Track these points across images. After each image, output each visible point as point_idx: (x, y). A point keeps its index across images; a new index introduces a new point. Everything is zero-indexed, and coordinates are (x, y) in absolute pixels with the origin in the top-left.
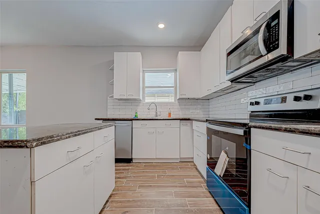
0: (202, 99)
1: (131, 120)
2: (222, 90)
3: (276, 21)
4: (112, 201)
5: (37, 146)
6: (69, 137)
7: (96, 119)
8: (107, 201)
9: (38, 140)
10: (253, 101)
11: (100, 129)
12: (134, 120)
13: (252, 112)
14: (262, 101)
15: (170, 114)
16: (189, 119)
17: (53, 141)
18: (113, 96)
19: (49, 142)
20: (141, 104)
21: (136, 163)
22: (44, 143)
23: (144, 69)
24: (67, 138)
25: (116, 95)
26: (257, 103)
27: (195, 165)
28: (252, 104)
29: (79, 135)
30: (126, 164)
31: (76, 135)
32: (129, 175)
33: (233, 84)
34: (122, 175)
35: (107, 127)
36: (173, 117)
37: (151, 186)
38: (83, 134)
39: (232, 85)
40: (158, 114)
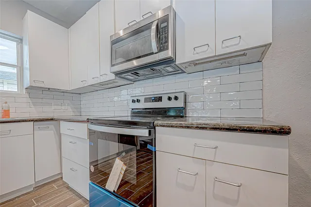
0: (72, 93)
2: (101, 84)
3: (165, 24)
10: (135, 99)
13: (132, 109)
14: (142, 99)
16: (52, 119)
26: (138, 101)
27: (65, 183)
28: (133, 101)
33: (117, 78)
39: (115, 79)
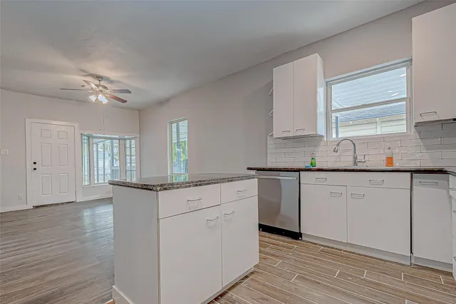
1: (299, 170)
4: (252, 279)
5: (160, 190)
6: (190, 186)
7: (249, 169)
8: (247, 277)
9: (161, 185)
11: (231, 181)
12: (303, 170)
15: (390, 160)
17: (173, 188)
18: (272, 135)
19: (170, 189)
20: (322, 143)
21: (308, 242)
22: (165, 189)
23: (327, 80)
24: (187, 187)
25: (277, 133)
29: (200, 185)
30: (290, 240)
31: (196, 185)
32: (288, 256)
34: (278, 253)
35: (242, 179)
36: (397, 165)
37: (319, 283)
38: (205, 184)
40: (360, 158)
